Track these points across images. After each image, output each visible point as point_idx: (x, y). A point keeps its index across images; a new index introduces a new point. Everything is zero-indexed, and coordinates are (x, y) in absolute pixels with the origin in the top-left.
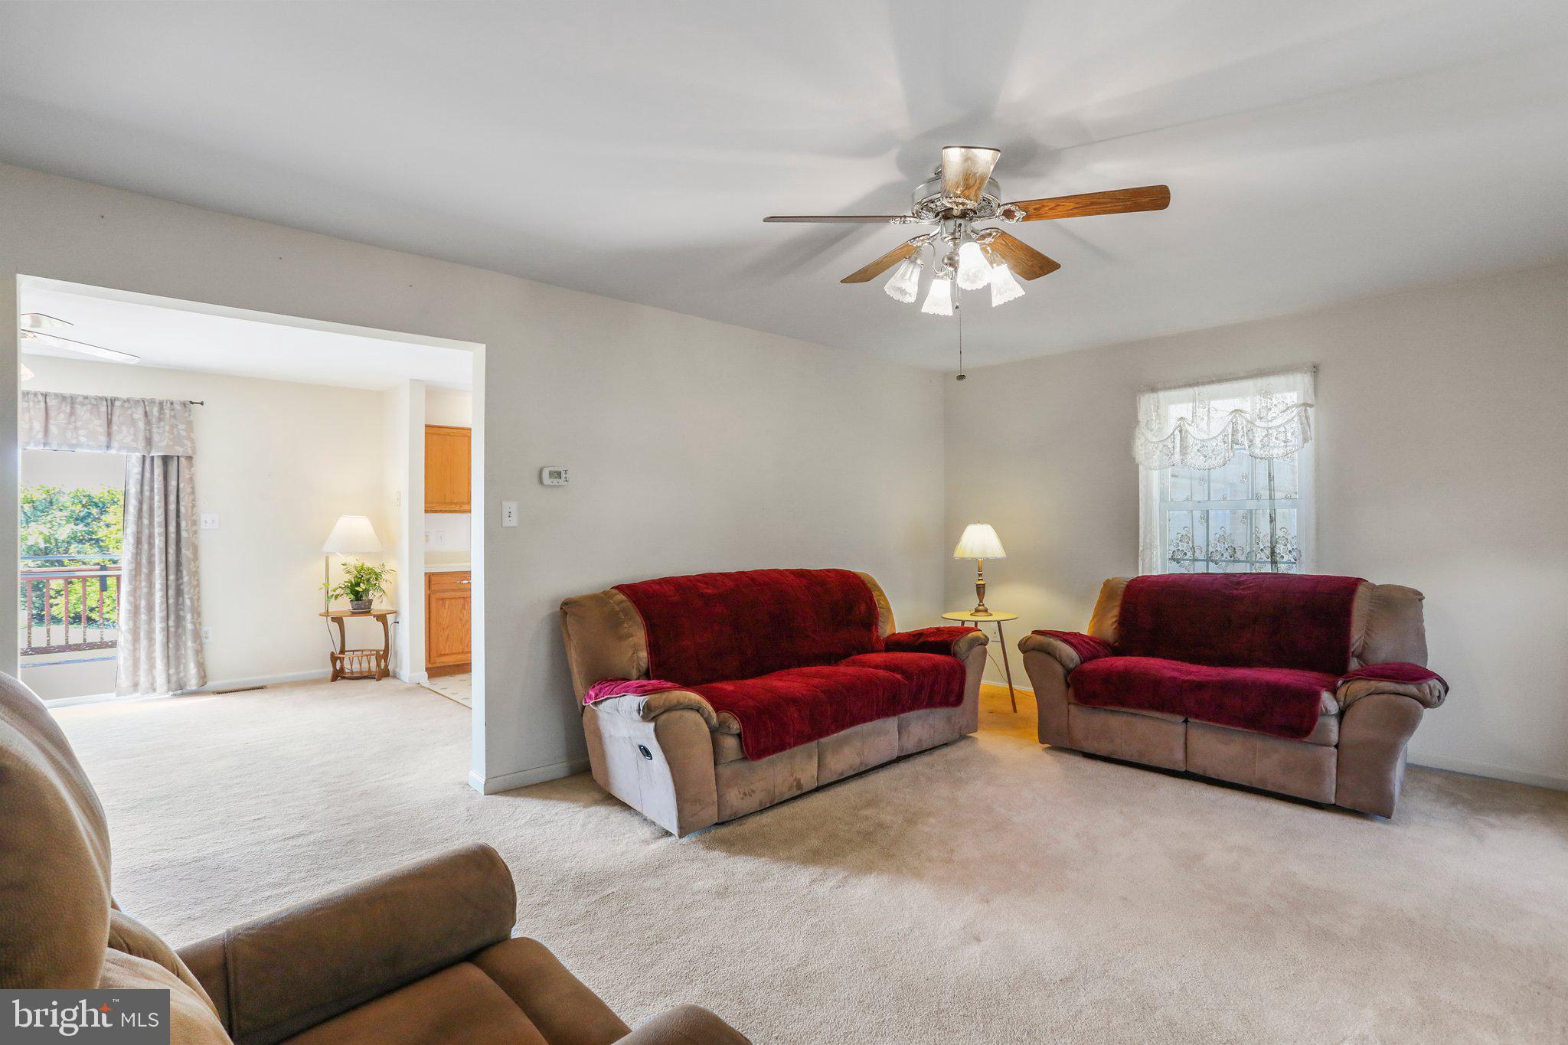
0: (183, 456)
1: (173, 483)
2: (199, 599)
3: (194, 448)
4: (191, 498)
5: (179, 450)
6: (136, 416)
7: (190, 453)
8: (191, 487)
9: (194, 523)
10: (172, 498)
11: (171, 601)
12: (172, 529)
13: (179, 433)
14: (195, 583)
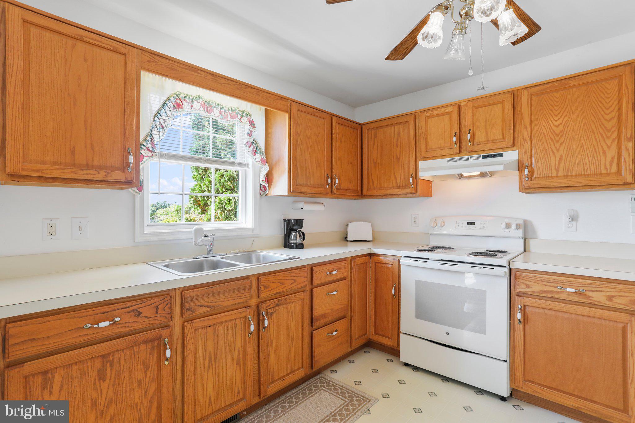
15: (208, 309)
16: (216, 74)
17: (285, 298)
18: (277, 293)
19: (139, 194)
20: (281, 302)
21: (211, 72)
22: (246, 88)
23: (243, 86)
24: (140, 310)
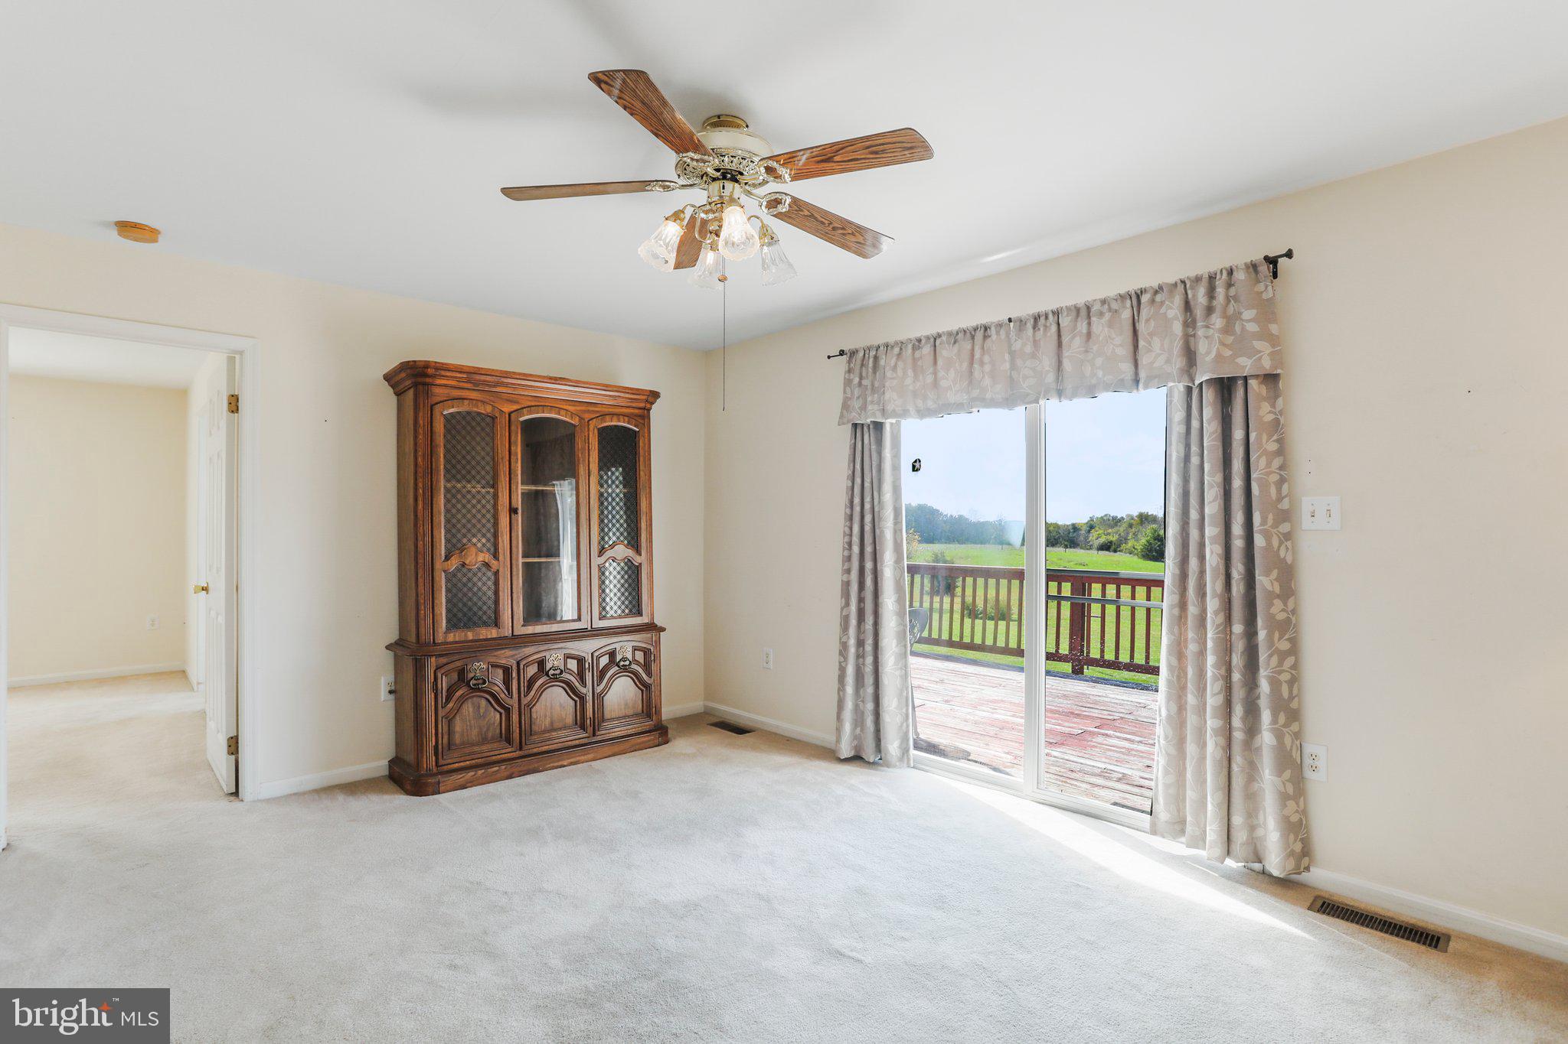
0: (1256, 376)
1: (1238, 434)
2: (1293, 681)
3: (1277, 356)
4: (1277, 462)
5: (1245, 365)
6: (1171, 314)
7: (1267, 365)
8: (1278, 441)
9: (1285, 516)
10: (1237, 465)
11: (1236, 676)
12: (1237, 529)
13: (1243, 329)
14: (1284, 646)
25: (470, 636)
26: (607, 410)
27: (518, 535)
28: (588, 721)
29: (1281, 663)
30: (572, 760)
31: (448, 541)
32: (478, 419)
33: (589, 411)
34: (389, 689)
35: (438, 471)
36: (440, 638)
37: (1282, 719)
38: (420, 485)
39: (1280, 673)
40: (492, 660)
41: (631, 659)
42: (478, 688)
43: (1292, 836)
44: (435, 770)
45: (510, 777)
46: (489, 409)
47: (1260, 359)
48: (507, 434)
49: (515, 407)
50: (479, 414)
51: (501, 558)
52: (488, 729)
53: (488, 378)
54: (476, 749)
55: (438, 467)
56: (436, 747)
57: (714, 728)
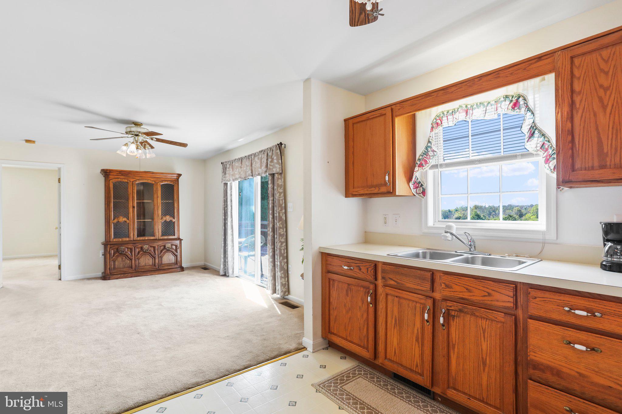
0: (277, 173)
2: (285, 249)
3: (280, 168)
5: (274, 170)
8: (282, 189)
9: (283, 208)
10: (275, 195)
14: (283, 240)
15: (396, 283)
16: (445, 87)
17: (473, 309)
18: (462, 299)
19: (423, 198)
20: (466, 310)
21: (441, 89)
22: (480, 80)
23: (476, 80)
24: (361, 267)
25: (120, 240)
26: (164, 180)
27: (135, 214)
28: (157, 264)
29: (281, 244)
30: (151, 274)
31: (114, 215)
32: (123, 183)
33: (157, 180)
34: (102, 254)
35: (111, 197)
36: (111, 240)
37: (281, 258)
38: (106, 201)
39: (281, 247)
40: (127, 246)
41: (171, 248)
42: (122, 254)
43: (283, 287)
44: (109, 274)
45: (132, 277)
46: (126, 181)
47: (277, 169)
48: (132, 187)
49: (135, 180)
50: (124, 182)
51: (130, 219)
52: (126, 264)
53: (125, 173)
54: (122, 269)
55: (111, 196)
56: (110, 268)
57: (201, 269)
